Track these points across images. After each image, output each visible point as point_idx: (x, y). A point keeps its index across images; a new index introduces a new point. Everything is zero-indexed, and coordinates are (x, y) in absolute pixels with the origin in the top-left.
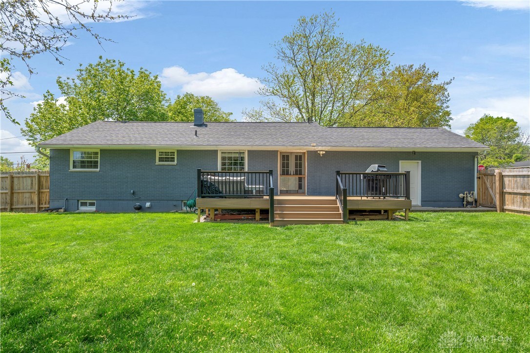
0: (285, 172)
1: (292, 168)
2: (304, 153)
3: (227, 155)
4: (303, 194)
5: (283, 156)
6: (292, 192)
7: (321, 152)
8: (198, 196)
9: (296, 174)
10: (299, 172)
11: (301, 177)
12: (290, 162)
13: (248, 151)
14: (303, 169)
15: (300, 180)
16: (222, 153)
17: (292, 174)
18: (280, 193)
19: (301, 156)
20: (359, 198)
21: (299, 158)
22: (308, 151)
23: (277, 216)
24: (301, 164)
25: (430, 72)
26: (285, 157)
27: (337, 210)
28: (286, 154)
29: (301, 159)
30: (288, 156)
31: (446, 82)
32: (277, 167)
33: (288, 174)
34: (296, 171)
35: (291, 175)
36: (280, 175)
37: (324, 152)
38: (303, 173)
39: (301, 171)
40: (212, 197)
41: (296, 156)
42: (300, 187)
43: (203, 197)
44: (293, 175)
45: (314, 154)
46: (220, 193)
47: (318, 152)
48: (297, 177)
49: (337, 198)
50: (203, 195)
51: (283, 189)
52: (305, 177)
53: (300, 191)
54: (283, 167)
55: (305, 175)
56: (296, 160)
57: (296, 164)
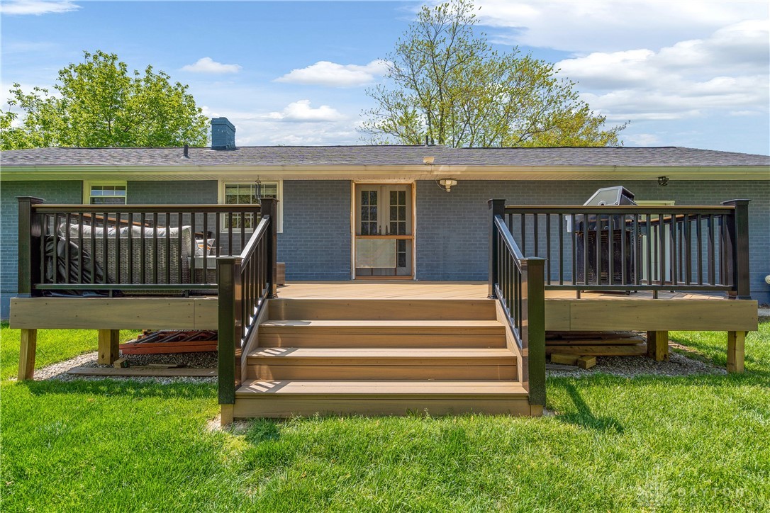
0: (367, 229)
1: (384, 220)
2: (410, 186)
3: (236, 192)
4: (408, 278)
5: (364, 194)
6: (383, 273)
7: (448, 183)
8: (21, 291)
9: (393, 233)
10: (398, 227)
11: (404, 241)
12: (378, 206)
13: (285, 182)
14: (407, 221)
15: (402, 245)
16: (227, 187)
17: (383, 232)
18: (356, 275)
19: (402, 194)
20: (571, 295)
21: (399, 197)
22: (418, 182)
23: (265, 368)
24: (403, 210)
25: (595, 115)
26: (369, 196)
27: (498, 340)
28: (370, 189)
29: (403, 201)
30: (374, 195)
31: (618, 127)
32: (349, 217)
33: (373, 233)
34: (393, 225)
35: (380, 234)
36: (356, 234)
37: (455, 183)
38: (407, 231)
39: (403, 226)
40: (78, 293)
41: (393, 194)
42: (402, 260)
43: (36, 293)
44: (387, 234)
45: (431, 188)
46: (97, 278)
47: (441, 182)
48: (394, 239)
49: (495, 296)
50: (41, 286)
51: (362, 267)
52: (411, 240)
53: (402, 270)
54: (364, 217)
55: (411, 234)
56: (393, 201)
57: (393, 210)
